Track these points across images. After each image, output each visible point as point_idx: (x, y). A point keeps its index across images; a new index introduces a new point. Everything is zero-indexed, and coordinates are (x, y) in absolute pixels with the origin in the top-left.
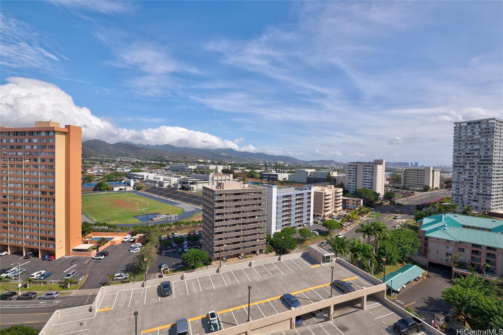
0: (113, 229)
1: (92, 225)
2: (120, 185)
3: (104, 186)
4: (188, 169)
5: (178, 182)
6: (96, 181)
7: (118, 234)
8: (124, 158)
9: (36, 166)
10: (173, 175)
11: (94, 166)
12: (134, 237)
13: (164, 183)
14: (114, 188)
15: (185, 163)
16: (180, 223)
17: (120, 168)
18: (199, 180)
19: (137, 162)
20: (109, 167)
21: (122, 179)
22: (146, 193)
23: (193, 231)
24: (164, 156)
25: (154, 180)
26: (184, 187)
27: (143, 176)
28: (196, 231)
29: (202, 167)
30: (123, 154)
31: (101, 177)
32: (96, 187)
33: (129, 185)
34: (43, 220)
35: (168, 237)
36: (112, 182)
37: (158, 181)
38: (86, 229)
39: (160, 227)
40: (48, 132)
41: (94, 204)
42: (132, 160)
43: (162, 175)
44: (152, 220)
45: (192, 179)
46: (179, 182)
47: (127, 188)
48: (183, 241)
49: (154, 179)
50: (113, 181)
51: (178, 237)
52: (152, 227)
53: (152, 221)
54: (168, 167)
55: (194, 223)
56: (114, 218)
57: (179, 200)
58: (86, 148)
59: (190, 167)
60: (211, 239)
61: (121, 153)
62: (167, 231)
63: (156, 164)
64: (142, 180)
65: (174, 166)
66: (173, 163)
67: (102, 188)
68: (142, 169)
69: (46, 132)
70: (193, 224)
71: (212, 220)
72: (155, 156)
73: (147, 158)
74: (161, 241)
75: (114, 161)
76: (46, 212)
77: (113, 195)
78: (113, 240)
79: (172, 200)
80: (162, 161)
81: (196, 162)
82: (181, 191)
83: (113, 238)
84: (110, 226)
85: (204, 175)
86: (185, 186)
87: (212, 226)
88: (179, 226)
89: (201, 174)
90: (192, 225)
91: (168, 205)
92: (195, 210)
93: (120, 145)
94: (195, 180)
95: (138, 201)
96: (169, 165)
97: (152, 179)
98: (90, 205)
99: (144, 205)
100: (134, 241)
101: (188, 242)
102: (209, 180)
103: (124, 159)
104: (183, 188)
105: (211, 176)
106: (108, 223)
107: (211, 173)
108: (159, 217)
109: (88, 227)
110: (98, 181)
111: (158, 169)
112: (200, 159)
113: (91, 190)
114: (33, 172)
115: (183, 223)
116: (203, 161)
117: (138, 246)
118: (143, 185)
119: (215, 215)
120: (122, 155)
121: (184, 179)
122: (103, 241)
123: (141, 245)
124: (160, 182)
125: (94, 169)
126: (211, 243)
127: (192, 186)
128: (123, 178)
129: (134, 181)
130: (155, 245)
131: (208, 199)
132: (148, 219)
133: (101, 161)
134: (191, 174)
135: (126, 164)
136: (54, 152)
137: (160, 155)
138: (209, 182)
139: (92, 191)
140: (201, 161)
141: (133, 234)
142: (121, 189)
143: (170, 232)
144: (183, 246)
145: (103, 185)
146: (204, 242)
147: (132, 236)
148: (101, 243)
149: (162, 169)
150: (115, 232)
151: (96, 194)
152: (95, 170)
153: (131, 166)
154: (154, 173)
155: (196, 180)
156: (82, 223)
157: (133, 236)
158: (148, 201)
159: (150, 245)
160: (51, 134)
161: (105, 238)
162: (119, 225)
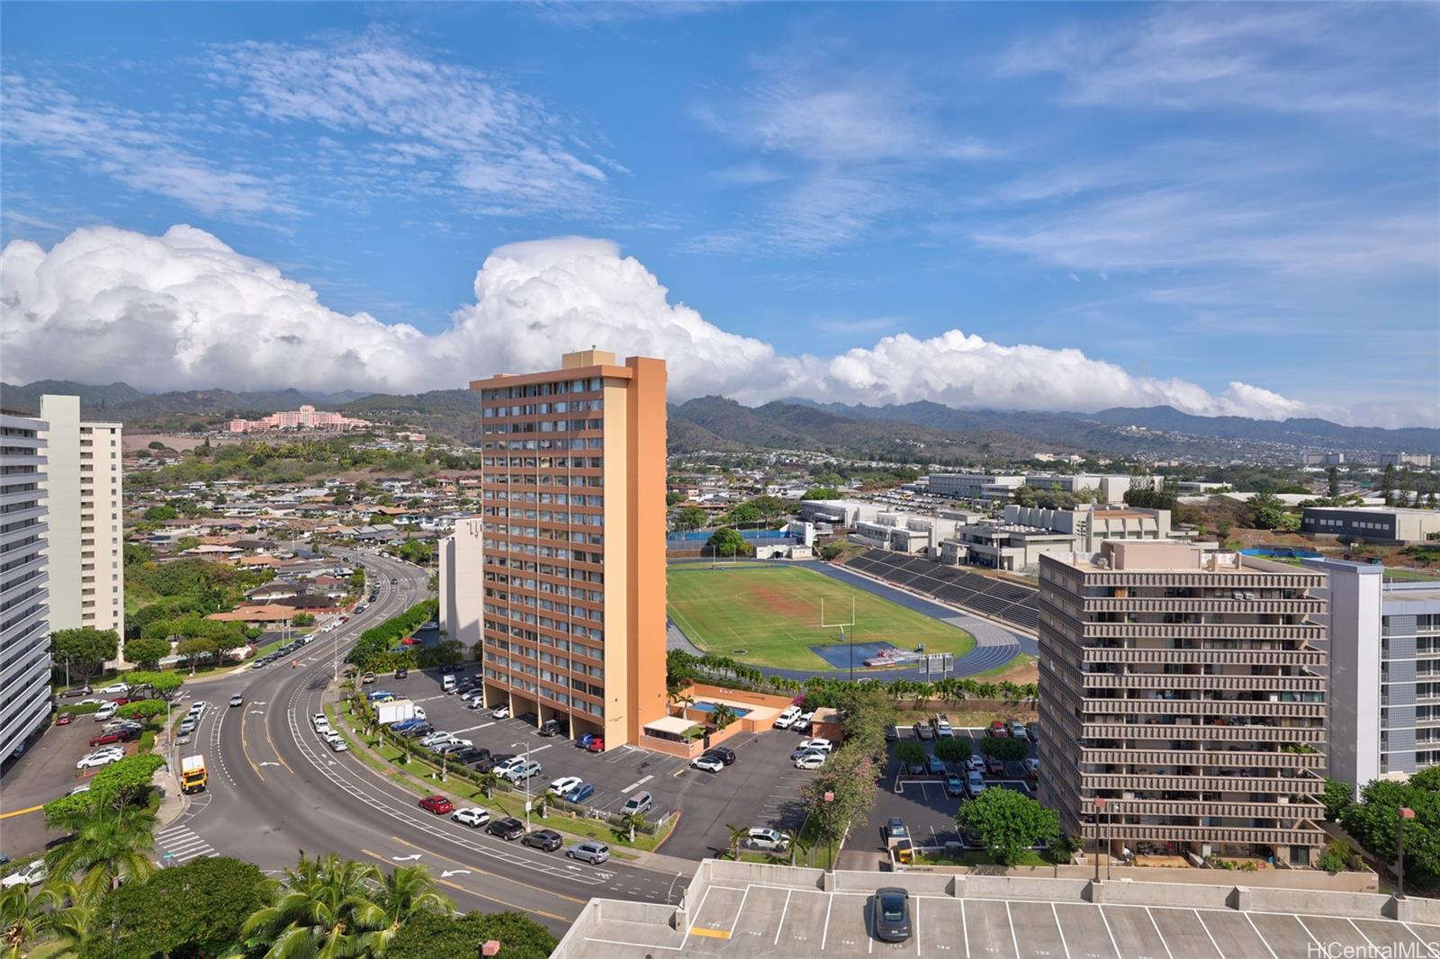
0: (748, 680)
1: (694, 661)
2: (774, 539)
3: (731, 541)
4: (992, 490)
5: (955, 536)
6: (709, 526)
7: (763, 699)
8: (787, 452)
9: (564, 480)
10: (939, 510)
11: (705, 480)
12: (808, 716)
13: (910, 538)
14: (758, 549)
15: (983, 465)
16: (960, 688)
17: (777, 484)
18: (1033, 529)
19: (827, 465)
20: (745, 481)
21: (781, 520)
22: (851, 570)
23: (1004, 721)
24: (911, 442)
25: (878, 526)
26: (978, 554)
27: (842, 512)
28: (1015, 724)
29: (1045, 480)
30: (785, 439)
31: (723, 514)
32: (708, 544)
33: (801, 541)
34: (579, 633)
35: (916, 729)
36: (753, 530)
37: (890, 529)
38: (678, 672)
39: (890, 691)
40: (587, 382)
41: (702, 597)
42: (811, 459)
43: (902, 510)
44: (868, 665)
45: (1007, 528)
46: (959, 537)
47: (794, 551)
48: (968, 756)
49: (878, 522)
50: (754, 526)
51: (950, 735)
52: (866, 688)
53: (865, 670)
54: (923, 481)
55: (1010, 694)
56: (754, 647)
57: (958, 601)
58: (687, 423)
59: (1001, 481)
60: (1073, 761)
61: (780, 437)
62: (915, 708)
63: (886, 470)
64: (839, 527)
65: (945, 478)
66: (943, 468)
67: (726, 547)
68: (841, 489)
69: (583, 381)
70: (1006, 696)
71: (1072, 687)
72: (882, 443)
73: (858, 451)
74: (891, 740)
75: (759, 464)
76: (584, 609)
77: (754, 572)
78: (748, 717)
79: (937, 602)
80: (905, 462)
81: (1025, 463)
82: (968, 569)
83: (751, 711)
84: (741, 671)
85: (1053, 512)
86: (981, 553)
87: (1073, 712)
88: (955, 698)
89: (1041, 507)
90: (1003, 700)
91: (922, 617)
92: (1015, 642)
93: (775, 410)
94: (1017, 529)
95: (824, 596)
96: (927, 474)
97: (870, 523)
98: (692, 600)
99: (842, 612)
100: (807, 731)
101: (986, 762)
102: (1071, 533)
103: (788, 455)
104: (973, 558)
105: (1078, 516)
106: (736, 659)
107: (1082, 506)
108: (890, 656)
109: (684, 666)
110: (715, 525)
111: (891, 487)
112: (1042, 452)
113: (696, 554)
114: (556, 495)
115: (968, 686)
116: (1052, 459)
117: (820, 747)
118: (842, 541)
119: (1086, 671)
120: (783, 443)
121: (977, 524)
122: (719, 717)
123: (830, 747)
124: (895, 534)
125: (705, 489)
126: (1069, 779)
127: (1006, 552)
128: (784, 518)
129: (817, 528)
130: (872, 752)
131: (1058, 603)
132: (853, 660)
133: (726, 462)
134: (1003, 508)
135: (794, 474)
136: (602, 438)
137: (898, 441)
138: (1071, 541)
139: (699, 558)
140: (1044, 458)
141: (807, 706)
142: (778, 554)
143: (922, 713)
144: (966, 771)
145: (727, 539)
146: (1045, 771)
147: (803, 713)
148: (715, 723)
149: (903, 488)
150: (756, 691)
151: (709, 565)
152: (709, 492)
153: (808, 478)
154: (877, 501)
155: (1023, 529)
156: (668, 652)
157: (807, 713)
158: (856, 600)
159: (856, 752)
160: (595, 386)
161: (728, 708)
162: (767, 671)
